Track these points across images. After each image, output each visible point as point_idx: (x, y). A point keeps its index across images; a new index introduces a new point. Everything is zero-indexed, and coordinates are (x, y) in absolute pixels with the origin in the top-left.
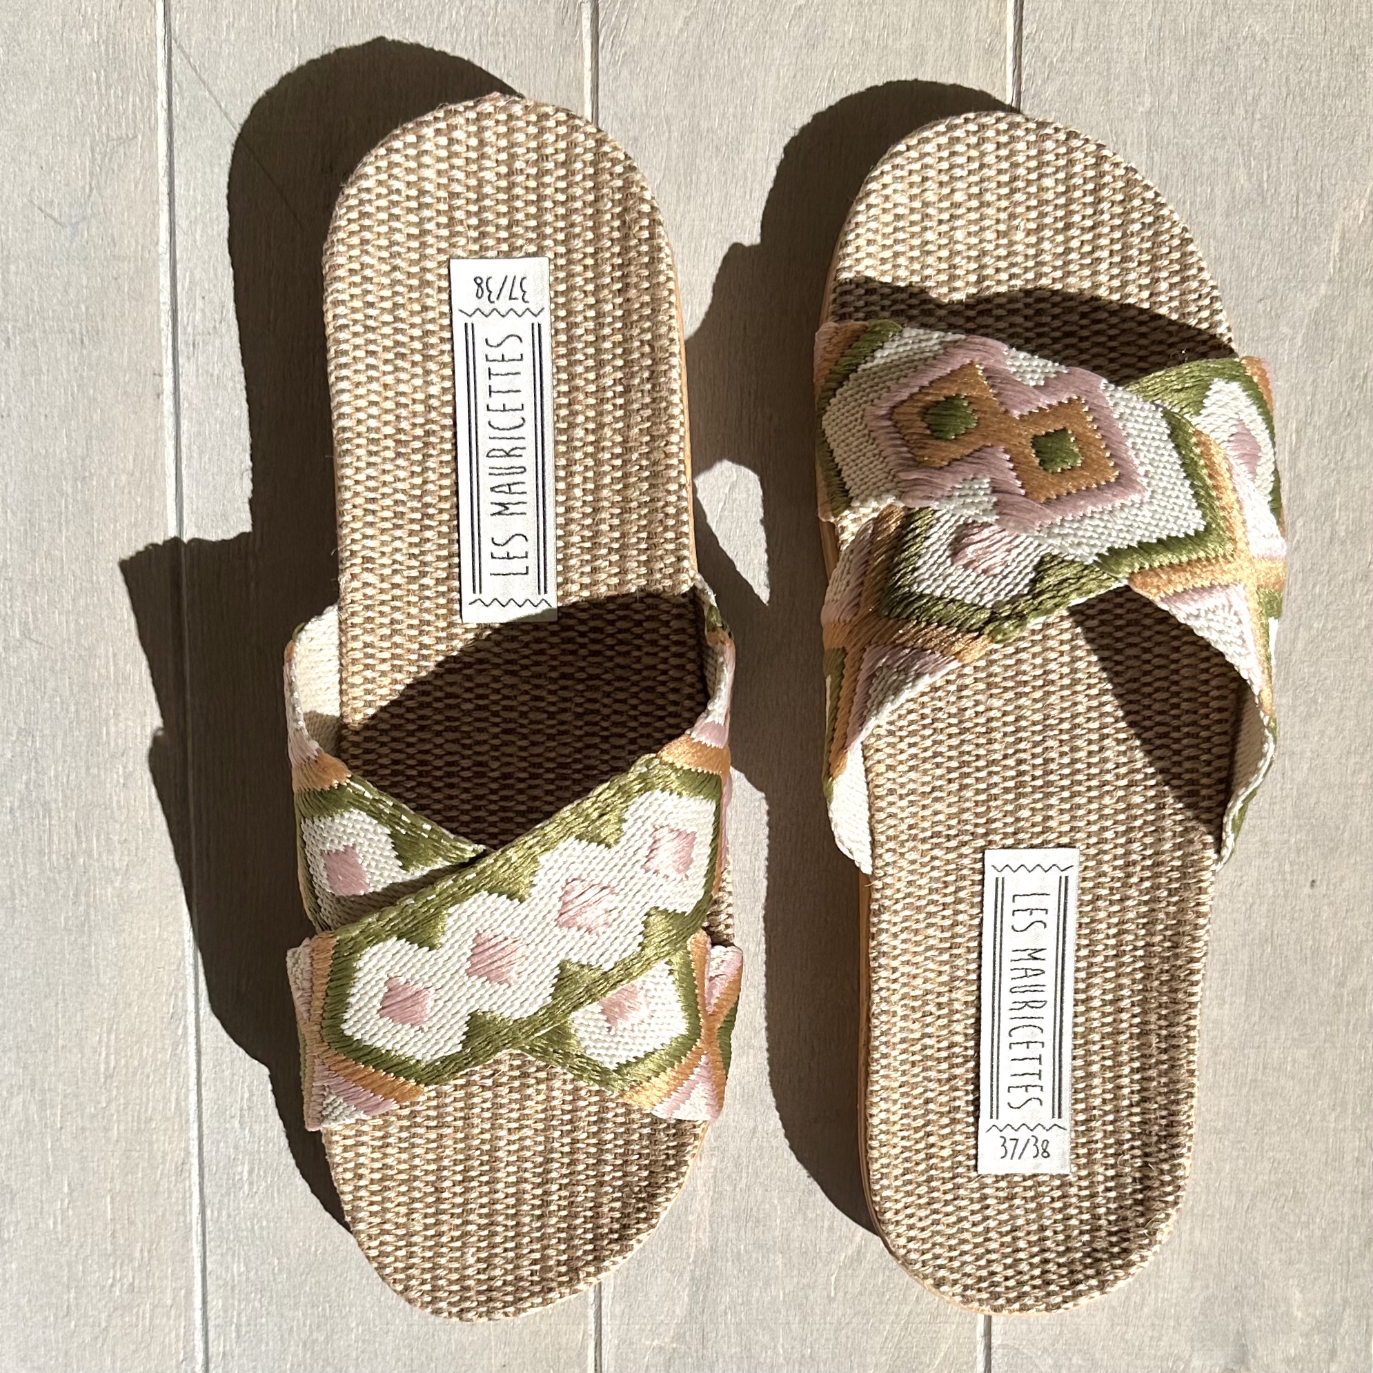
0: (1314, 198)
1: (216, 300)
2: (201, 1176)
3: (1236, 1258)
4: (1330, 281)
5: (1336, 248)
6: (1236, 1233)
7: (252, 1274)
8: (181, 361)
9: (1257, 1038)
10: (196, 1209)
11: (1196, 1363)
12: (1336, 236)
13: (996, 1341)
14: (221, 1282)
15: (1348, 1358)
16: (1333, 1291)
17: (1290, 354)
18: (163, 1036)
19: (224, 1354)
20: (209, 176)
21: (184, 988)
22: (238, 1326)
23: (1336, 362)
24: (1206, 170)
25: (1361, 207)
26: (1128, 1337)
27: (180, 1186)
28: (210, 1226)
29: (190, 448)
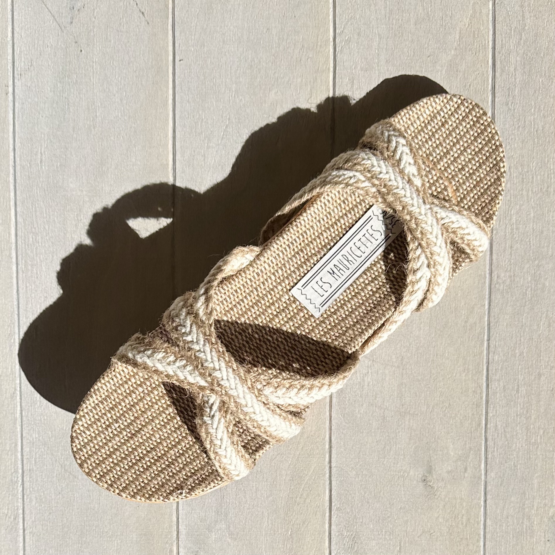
0: (449, 18)
1: (29, 58)
2: (21, 399)
3: (427, 431)
4: (456, 49)
5: (457, 37)
6: (426, 421)
7: (41, 438)
8: (16, 81)
9: (434, 343)
10: (19, 412)
11: (412, 473)
12: (458, 32)
13: (333, 465)
14: (28, 441)
15: (472, 471)
16: (465, 444)
17: (441, 76)
18: (5, 342)
19: (30, 470)
20: (27, 11)
21: (14, 324)
22: (35, 459)
23: (459, 80)
24: (407, 7)
25: (467, 21)
26: (385, 462)
27: (12, 403)
28: (24, 418)
29: (19, 114)
